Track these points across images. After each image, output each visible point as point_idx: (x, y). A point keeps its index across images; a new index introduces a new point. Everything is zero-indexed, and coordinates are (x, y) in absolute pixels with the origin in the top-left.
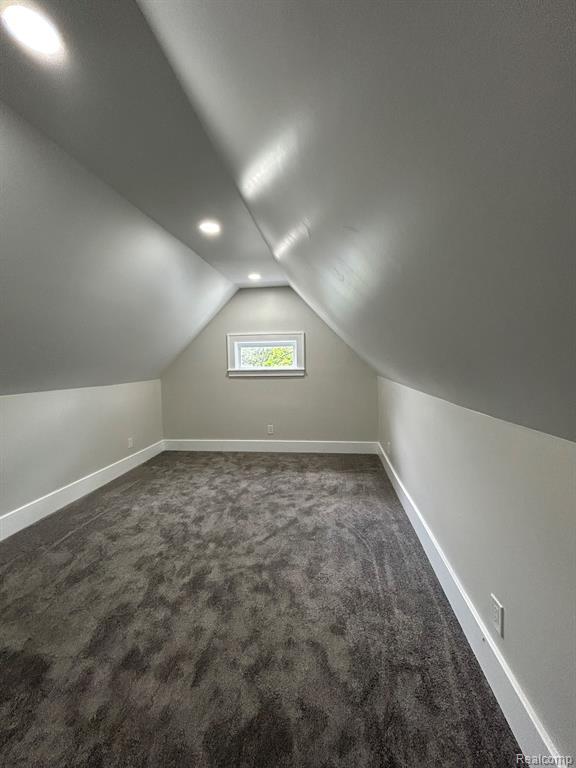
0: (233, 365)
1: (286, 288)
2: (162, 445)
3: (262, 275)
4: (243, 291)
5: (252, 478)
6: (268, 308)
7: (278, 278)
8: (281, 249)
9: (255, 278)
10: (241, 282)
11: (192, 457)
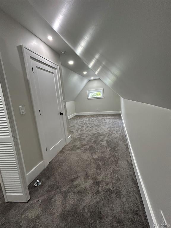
0: (89, 97)
1: (99, 79)
2: (76, 114)
3: (94, 77)
4: (90, 81)
5: (94, 118)
6: (95, 84)
7: (98, 78)
8: (97, 73)
9: (92, 78)
10: (90, 79)
11: (82, 116)
